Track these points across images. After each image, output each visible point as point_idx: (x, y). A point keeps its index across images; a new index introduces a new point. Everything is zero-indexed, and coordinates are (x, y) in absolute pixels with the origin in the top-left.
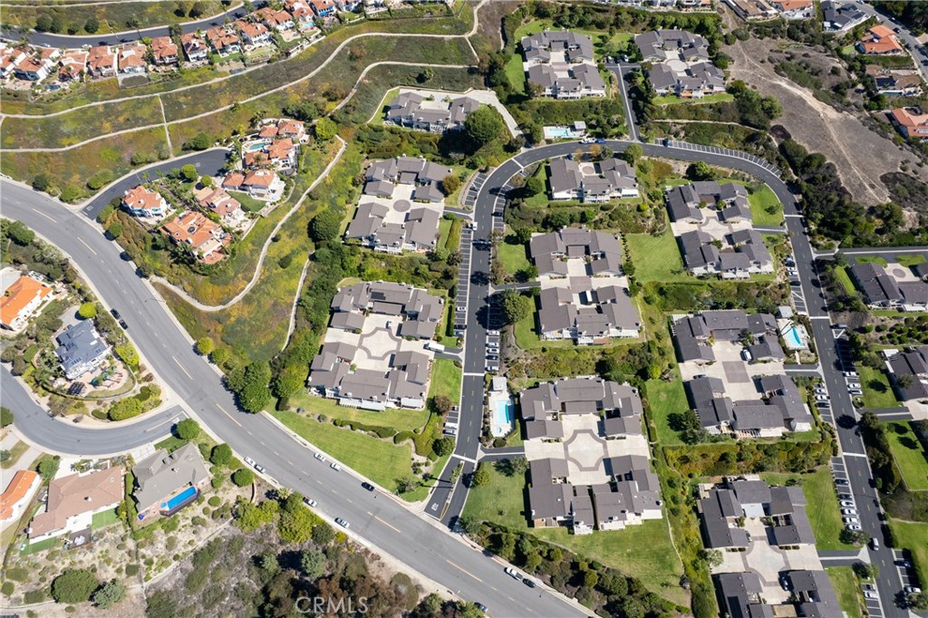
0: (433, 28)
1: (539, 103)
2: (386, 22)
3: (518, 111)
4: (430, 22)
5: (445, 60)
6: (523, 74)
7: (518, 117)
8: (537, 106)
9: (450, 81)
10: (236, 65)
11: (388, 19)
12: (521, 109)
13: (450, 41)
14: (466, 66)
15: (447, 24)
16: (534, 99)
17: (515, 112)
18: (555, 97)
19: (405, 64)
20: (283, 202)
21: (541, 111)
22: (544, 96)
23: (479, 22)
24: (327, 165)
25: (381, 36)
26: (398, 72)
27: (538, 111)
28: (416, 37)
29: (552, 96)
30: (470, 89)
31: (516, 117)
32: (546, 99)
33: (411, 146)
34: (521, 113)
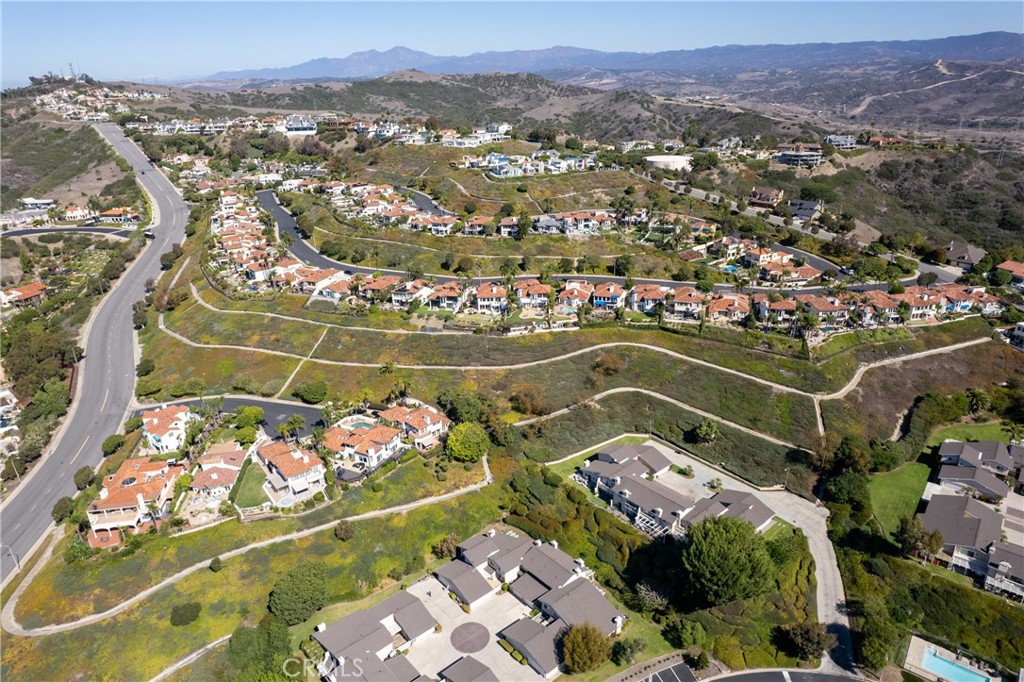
0: (761, 367)
1: (924, 575)
2: (685, 338)
3: (860, 568)
4: (759, 358)
5: (754, 423)
6: (915, 502)
7: (854, 582)
8: (915, 580)
9: (744, 459)
10: (434, 323)
11: (694, 335)
12: (870, 568)
13: (780, 396)
14: (791, 446)
15: (790, 369)
16: (913, 561)
17: (852, 570)
18: (980, 581)
19: (680, 404)
20: (292, 515)
21: (922, 596)
22: (945, 564)
23: (859, 385)
24: (424, 497)
25: (666, 355)
26: (659, 413)
27: (913, 591)
28: (722, 373)
29: (970, 573)
30: (778, 487)
31: (850, 581)
32: (948, 574)
33: (586, 535)
34: (865, 577)
